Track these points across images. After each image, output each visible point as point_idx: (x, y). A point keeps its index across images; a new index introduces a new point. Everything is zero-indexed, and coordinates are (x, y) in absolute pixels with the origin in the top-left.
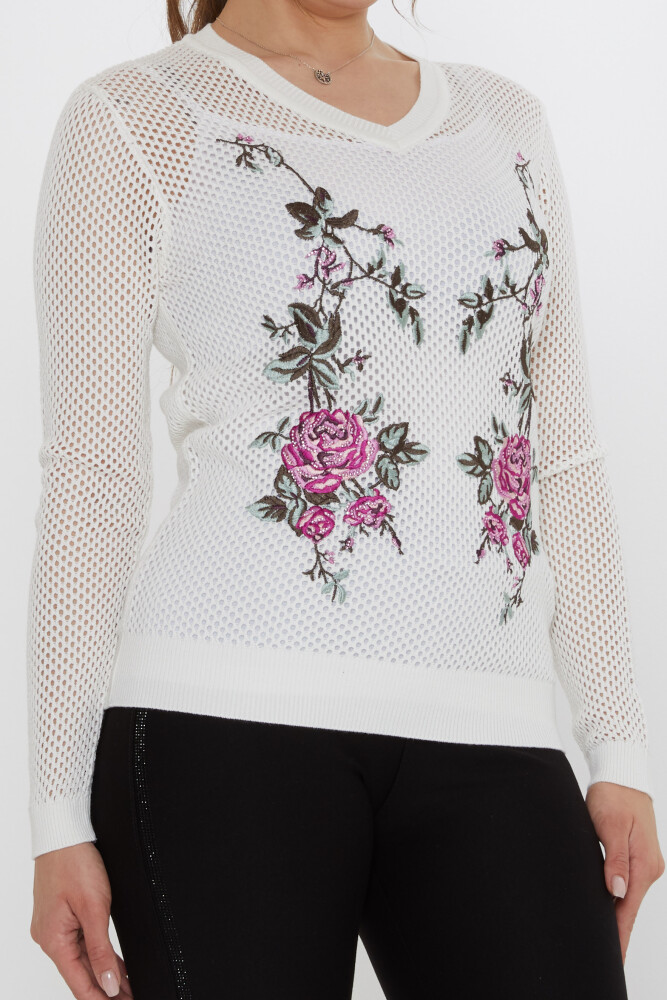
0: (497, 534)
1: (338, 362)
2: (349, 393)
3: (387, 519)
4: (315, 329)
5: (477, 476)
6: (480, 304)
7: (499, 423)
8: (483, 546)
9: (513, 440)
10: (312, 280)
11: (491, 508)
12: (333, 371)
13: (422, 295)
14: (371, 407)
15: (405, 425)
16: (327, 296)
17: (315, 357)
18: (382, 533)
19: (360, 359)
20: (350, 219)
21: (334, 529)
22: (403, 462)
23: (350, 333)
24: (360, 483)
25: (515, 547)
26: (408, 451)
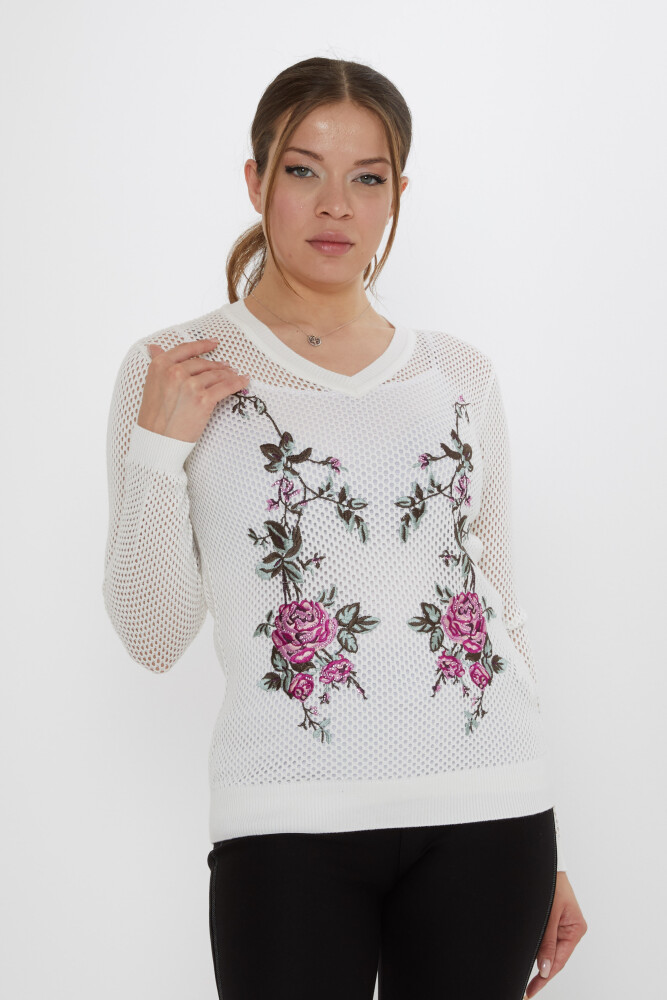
0: (452, 671)
1: (301, 562)
2: (311, 586)
3: (351, 675)
4: (283, 539)
5: (427, 632)
6: (413, 503)
7: (442, 588)
8: (438, 683)
9: (458, 598)
10: (277, 503)
11: (443, 653)
12: (298, 569)
13: (365, 506)
14: (328, 596)
15: (357, 605)
16: (289, 515)
17: (286, 559)
18: (348, 686)
19: (317, 559)
20: (305, 455)
21: (314, 689)
22: (358, 632)
23: (308, 541)
24: (328, 651)
25: (473, 675)
26: (359, 623)
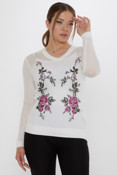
0: (68, 110)
1: (44, 89)
2: (46, 93)
3: (49, 109)
4: (41, 85)
5: (64, 103)
6: (64, 80)
7: (69, 95)
8: (65, 112)
9: (72, 97)
10: (40, 79)
11: (67, 107)
13: (55, 80)
14: (48, 95)
15: (52, 97)
16: (42, 81)
17: (41, 89)
18: (49, 111)
19: (46, 89)
20: (45, 71)
21: (43, 110)
22: (52, 102)
23: (45, 85)
24: (47, 104)
25: (72, 111)
26: (52, 100)
